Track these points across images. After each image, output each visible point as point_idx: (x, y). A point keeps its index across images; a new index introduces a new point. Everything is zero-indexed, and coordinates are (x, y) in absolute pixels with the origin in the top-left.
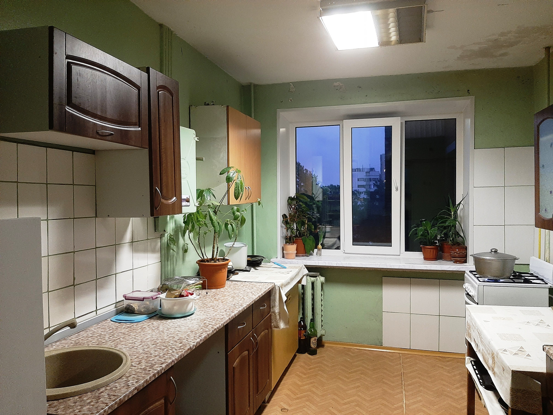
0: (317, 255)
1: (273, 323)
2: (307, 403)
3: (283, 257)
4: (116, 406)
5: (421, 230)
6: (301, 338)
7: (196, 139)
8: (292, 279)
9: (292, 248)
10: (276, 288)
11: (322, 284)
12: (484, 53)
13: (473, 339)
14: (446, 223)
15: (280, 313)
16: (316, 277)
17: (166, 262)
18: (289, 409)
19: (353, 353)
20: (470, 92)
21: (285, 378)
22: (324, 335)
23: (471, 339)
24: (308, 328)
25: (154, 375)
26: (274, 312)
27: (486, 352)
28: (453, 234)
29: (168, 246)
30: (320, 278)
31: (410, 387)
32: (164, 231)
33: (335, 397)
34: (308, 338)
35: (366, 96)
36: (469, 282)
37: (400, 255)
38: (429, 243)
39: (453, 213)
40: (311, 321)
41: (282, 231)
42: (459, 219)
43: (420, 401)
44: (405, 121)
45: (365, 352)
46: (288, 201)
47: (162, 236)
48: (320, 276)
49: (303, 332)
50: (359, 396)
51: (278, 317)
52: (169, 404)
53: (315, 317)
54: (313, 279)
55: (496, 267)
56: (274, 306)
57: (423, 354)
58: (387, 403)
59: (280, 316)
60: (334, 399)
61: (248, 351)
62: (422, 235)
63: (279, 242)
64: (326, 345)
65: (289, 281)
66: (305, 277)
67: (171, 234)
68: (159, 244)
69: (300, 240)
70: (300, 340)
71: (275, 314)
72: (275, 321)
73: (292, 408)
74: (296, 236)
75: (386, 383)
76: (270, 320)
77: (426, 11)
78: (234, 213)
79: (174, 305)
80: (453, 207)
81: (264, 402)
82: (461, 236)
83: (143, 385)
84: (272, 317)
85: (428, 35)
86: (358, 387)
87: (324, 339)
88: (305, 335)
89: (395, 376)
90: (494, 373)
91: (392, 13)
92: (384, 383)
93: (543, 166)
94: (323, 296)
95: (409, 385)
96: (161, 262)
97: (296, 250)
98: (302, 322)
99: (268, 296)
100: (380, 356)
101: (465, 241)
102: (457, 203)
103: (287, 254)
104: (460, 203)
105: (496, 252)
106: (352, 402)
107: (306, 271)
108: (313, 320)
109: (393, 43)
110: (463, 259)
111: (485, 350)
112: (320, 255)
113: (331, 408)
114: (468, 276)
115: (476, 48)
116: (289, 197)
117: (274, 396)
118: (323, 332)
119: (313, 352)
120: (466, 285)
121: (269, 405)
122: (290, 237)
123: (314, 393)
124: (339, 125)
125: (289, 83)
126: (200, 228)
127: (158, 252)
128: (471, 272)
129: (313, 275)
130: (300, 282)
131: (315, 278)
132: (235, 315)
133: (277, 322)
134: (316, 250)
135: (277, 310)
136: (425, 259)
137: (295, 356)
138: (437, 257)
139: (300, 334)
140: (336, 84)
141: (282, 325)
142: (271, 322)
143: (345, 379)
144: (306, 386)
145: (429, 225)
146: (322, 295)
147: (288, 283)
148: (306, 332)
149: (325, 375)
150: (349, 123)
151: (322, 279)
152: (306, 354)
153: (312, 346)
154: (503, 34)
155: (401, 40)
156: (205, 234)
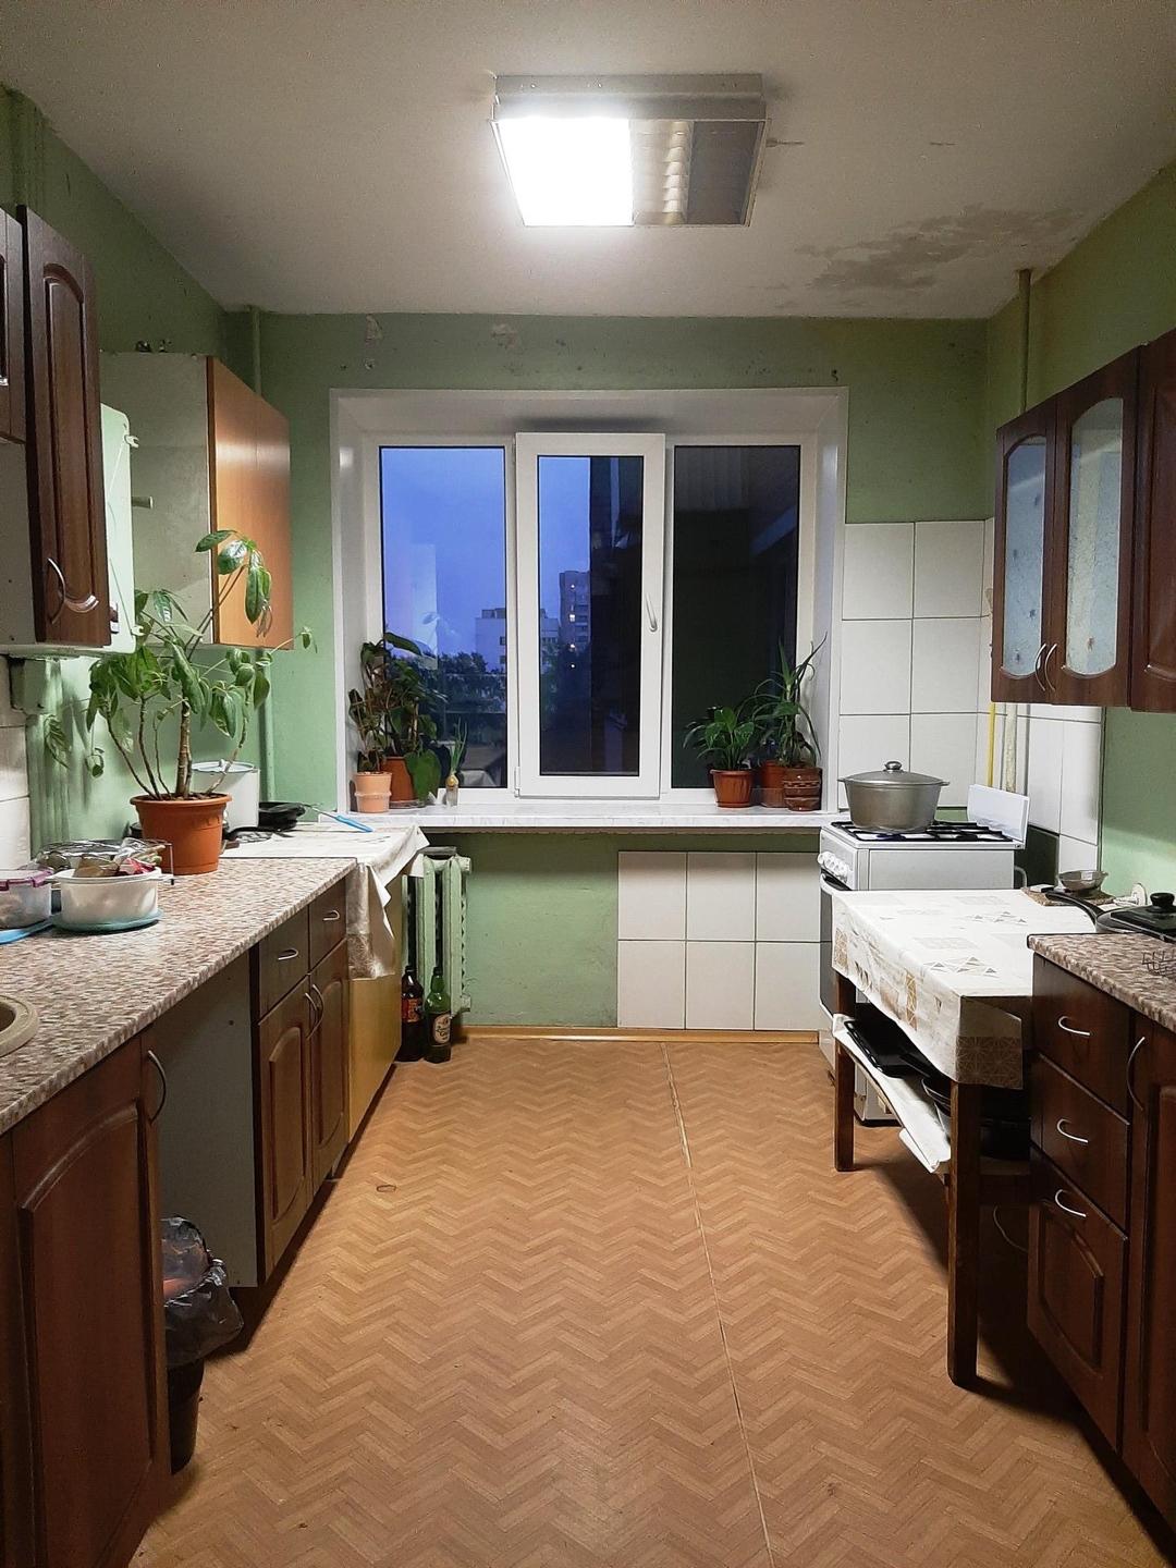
0: (445, 803)
1: (352, 964)
2: (444, 1167)
3: (354, 808)
4: (43, 1098)
5: (712, 732)
6: (407, 1018)
7: (131, 440)
8: (394, 856)
9: (379, 784)
10: (362, 871)
11: (464, 875)
12: (879, 273)
13: (852, 966)
14: (772, 712)
15: (370, 936)
16: (447, 857)
17: (44, 799)
18: (398, 1184)
19: (544, 1050)
20: (837, 375)
21: (374, 1117)
22: (468, 1010)
23: (847, 968)
24: (427, 991)
25: (118, 1036)
26: (355, 936)
27: (891, 983)
28: (789, 739)
29: (48, 752)
30: (457, 860)
31: (692, 1111)
32: (39, 706)
33: (512, 1148)
34: (428, 1018)
35: (580, 368)
36: (834, 849)
37: (658, 798)
38: (732, 765)
39: (789, 687)
40: (435, 974)
41: (348, 734)
42: (802, 703)
43: (722, 1138)
44: (676, 447)
45: (575, 1044)
46: (362, 653)
47: (29, 723)
48: (458, 857)
49: (413, 1003)
50: (573, 1141)
51: (367, 948)
52: (147, 1124)
53: (446, 963)
54: (438, 863)
55: (896, 803)
56: (357, 919)
57: (715, 1039)
58: (645, 1150)
59: (371, 946)
60: (510, 1153)
61: (300, 1026)
62: (716, 744)
63: (342, 769)
64: (471, 1036)
65: (387, 857)
66: (420, 856)
67: (55, 719)
68: (22, 746)
69: (400, 765)
70: (405, 1025)
71: (358, 940)
72: (359, 958)
73: (405, 1182)
74: (388, 751)
75: (638, 1109)
76: (343, 957)
77: (764, 139)
78: (234, 668)
79: (105, 896)
80: (790, 672)
81: (329, 1177)
82: (806, 744)
83: (96, 1057)
84: (350, 949)
85: (761, 206)
86: (568, 1121)
87: (466, 1022)
88: (417, 1012)
89: (657, 1091)
90: (914, 1022)
91: (679, 129)
92: (630, 1107)
93: (1015, 553)
94: (464, 908)
95: (691, 1107)
96: (28, 796)
97: (391, 790)
98: (410, 978)
99: (340, 892)
100: (612, 1050)
101: (818, 757)
102: (799, 662)
103: (363, 799)
104: (806, 663)
105: (897, 768)
106: (559, 1154)
107: (424, 842)
108: (439, 970)
109: (669, 219)
110: (814, 801)
111: (887, 980)
112: (455, 803)
113: (507, 1174)
114: (829, 836)
115: (862, 256)
116: (365, 644)
117: (351, 1162)
118: (466, 1002)
119: (441, 1055)
120: (825, 858)
121: (342, 1182)
122: (372, 755)
123: (458, 1145)
124: (503, 447)
125: (362, 317)
126: (143, 702)
127: (17, 767)
128: (837, 824)
129: (440, 852)
130: (406, 870)
131: (444, 861)
132: (277, 921)
133: (363, 961)
134: (442, 792)
135: (363, 928)
136: (723, 803)
137: (393, 1068)
138: (752, 798)
139: (405, 1009)
140: (499, 329)
141: (377, 969)
142: (347, 963)
143: (533, 1108)
144: (432, 1133)
145: (733, 718)
146: (463, 906)
147: (387, 864)
148: (421, 1004)
149: (479, 1104)
150: (531, 445)
151: (464, 863)
152: (422, 1062)
153: (439, 1037)
154: (929, 225)
155: (693, 213)
156: (161, 718)
